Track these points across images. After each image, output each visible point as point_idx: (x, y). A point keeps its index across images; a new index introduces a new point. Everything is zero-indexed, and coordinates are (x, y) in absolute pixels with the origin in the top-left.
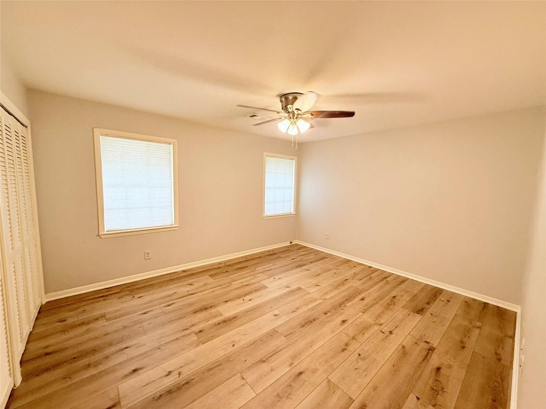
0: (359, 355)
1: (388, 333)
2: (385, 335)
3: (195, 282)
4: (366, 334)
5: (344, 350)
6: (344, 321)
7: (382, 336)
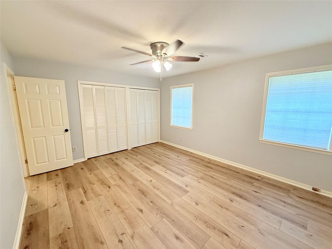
0: (108, 210)
1: (121, 239)
2: (119, 235)
3: (180, 157)
4: (124, 220)
5: (115, 204)
6: (141, 211)
7: (120, 232)
